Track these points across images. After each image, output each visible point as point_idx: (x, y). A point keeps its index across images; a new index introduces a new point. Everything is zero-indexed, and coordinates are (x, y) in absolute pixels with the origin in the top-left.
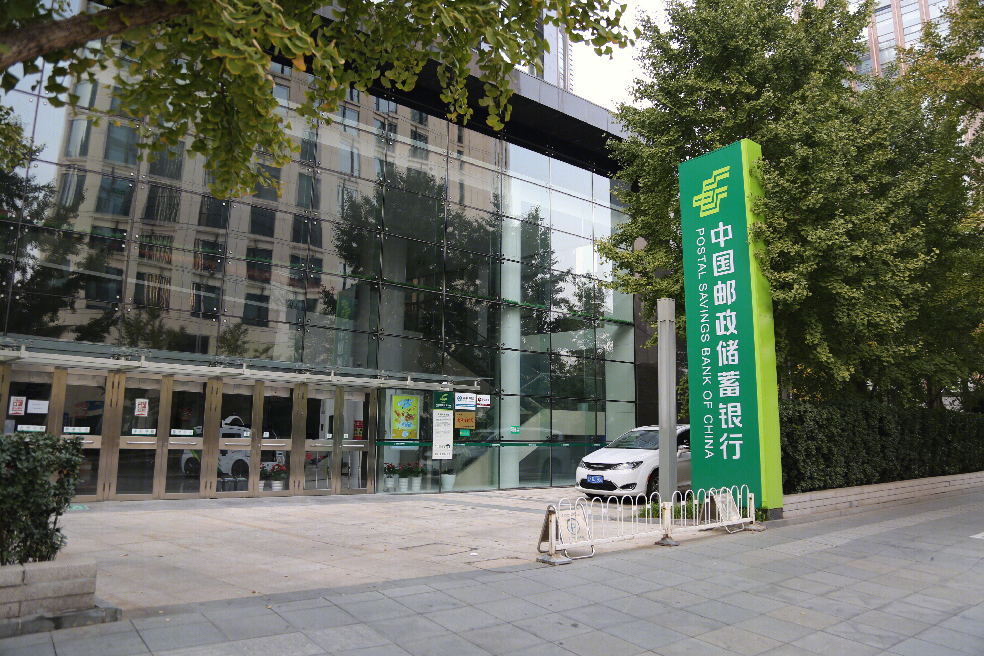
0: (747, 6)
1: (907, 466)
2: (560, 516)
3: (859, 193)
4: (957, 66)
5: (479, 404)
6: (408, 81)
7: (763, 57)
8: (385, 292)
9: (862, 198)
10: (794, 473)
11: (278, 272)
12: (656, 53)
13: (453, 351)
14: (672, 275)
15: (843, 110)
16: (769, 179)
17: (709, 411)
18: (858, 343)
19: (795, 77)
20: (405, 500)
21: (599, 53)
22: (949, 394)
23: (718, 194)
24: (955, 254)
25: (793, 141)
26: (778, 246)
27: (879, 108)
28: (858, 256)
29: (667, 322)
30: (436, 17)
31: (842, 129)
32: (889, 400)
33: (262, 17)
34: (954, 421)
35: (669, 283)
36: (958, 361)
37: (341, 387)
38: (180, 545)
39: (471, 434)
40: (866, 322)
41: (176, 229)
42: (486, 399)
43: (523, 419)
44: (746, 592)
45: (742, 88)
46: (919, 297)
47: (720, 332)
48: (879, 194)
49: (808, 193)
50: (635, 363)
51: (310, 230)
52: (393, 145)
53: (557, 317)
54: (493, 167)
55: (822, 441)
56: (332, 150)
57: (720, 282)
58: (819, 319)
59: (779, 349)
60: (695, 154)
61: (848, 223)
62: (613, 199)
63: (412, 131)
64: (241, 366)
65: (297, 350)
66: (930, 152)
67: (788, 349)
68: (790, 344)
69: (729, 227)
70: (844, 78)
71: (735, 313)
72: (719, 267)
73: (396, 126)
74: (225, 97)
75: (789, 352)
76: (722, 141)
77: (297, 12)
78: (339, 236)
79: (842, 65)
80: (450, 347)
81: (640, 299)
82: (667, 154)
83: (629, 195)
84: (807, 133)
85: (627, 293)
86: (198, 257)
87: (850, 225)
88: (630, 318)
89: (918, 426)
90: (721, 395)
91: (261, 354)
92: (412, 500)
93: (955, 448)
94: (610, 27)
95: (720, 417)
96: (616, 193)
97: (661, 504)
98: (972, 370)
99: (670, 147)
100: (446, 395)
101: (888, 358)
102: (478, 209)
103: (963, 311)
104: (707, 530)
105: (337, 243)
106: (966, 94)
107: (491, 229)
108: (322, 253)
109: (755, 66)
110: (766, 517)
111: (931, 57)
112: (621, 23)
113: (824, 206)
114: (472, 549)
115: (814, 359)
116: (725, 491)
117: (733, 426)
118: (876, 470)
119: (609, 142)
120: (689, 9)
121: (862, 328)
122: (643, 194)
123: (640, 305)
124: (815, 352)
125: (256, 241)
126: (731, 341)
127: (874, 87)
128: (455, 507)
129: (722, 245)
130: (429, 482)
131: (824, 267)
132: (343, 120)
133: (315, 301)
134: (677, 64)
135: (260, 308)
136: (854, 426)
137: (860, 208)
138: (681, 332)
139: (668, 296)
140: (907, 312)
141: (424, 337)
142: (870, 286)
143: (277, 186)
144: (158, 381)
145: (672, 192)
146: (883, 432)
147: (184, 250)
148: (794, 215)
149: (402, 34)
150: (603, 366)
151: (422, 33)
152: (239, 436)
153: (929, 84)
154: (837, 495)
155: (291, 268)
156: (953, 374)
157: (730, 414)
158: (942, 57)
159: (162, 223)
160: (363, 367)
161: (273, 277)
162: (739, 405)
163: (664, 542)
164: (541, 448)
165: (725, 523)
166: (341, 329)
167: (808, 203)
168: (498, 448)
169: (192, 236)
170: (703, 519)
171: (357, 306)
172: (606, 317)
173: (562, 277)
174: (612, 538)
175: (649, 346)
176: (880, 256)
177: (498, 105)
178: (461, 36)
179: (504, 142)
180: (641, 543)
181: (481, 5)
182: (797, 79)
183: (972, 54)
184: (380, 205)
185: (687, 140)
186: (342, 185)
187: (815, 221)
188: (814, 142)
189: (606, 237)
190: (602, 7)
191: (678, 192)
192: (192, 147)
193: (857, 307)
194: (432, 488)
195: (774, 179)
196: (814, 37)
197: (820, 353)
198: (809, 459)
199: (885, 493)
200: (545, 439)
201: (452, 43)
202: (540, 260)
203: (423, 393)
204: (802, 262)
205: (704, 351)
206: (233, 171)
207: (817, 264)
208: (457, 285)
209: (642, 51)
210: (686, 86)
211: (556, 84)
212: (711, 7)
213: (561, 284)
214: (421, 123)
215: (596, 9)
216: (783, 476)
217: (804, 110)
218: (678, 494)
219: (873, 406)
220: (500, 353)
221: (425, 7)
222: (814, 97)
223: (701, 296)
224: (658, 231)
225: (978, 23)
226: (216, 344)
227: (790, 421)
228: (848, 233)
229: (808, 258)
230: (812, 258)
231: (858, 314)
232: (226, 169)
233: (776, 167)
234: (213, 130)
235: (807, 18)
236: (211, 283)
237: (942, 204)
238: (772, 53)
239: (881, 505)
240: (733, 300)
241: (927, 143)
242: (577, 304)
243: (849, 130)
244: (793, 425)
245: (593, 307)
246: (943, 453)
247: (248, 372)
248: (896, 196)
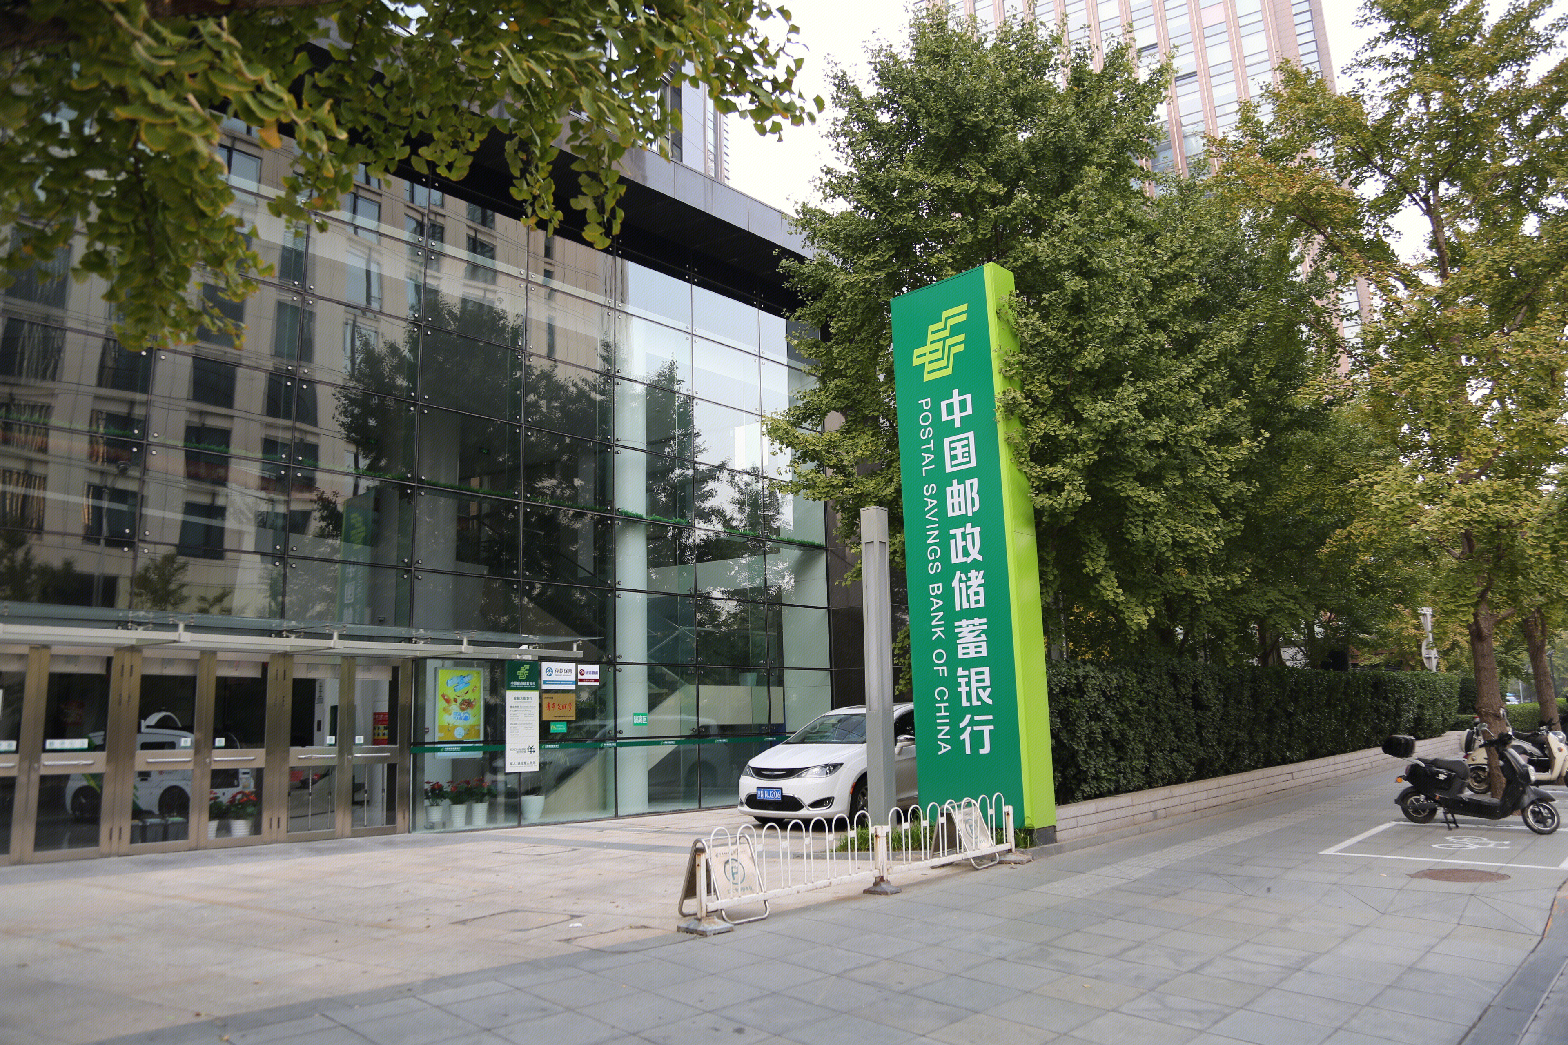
0: (991, 63)
1: (1233, 753)
2: (714, 856)
3: (1156, 347)
4: (1285, 168)
5: (581, 680)
6: (457, 164)
7: (1016, 141)
8: (424, 501)
9: (1160, 354)
10: (1072, 771)
11: (241, 468)
12: (855, 127)
13: (538, 595)
14: (882, 470)
15: (1132, 224)
16: (1026, 325)
17: (942, 681)
18: (1160, 571)
19: (1061, 173)
20: (462, 841)
21: (762, 131)
22: (1291, 643)
23: (950, 347)
24: (1292, 438)
25: (1061, 268)
26: (1041, 427)
27: (1182, 223)
28: (1156, 441)
29: (876, 544)
30: (501, 67)
31: (1131, 252)
32: (1206, 656)
33: (206, 55)
34: (1296, 684)
35: (878, 484)
36: (1299, 595)
37: (350, 659)
38: (62, 943)
39: (568, 728)
40: (1170, 541)
41: (56, 391)
42: (592, 671)
43: (653, 702)
44: (1003, 959)
45: (985, 186)
46: (1244, 501)
47: (957, 558)
48: (1185, 349)
49: (1083, 347)
50: (828, 609)
51: (295, 399)
52: (437, 260)
53: (705, 537)
54: (601, 299)
55: (1111, 721)
56: (336, 267)
57: (955, 482)
58: (1103, 536)
59: (1044, 584)
60: (916, 284)
61: (1141, 392)
62: (791, 352)
63: (469, 237)
64: (174, 627)
65: (274, 596)
66: (1254, 288)
67: (1058, 582)
68: (1061, 575)
69: (968, 397)
70: (1132, 176)
71: (979, 529)
72: (954, 457)
73: (442, 228)
74: (141, 181)
75: (1060, 586)
76: (955, 265)
77: (268, 45)
78: (346, 408)
79: (1129, 157)
80: (533, 588)
81: (834, 508)
82: (873, 284)
83: (815, 345)
84: (1080, 256)
85: (814, 500)
86: (97, 443)
87: (1144, 396)
88: (819, 538)
89: (1247, 693)
90: (961, 656)
91: (211, 605)
92: (472, 841)
93: (1299, 723)
94: (778, 93)
95: (959, 689)
96: (796, 342)
97: (871, 830)
98: (1319, 607)
99: (877, 274)
100: (527, 667)
101: (1202, 594)
102: (576, 366)
103: (1304, 521)
104: (943, 866)
105: (343, 419)
106: (1298, 208)
107: (599, 398)
108: (317, 435)
109: (1003, 153)
110: (1032, 841)
111: (1250, 153)
112: (795, 87)
113: (1107, 367)
114: (573, 917)
115: (1096, 597)
116: (969, 804)
117: (979, 703)
118: (1189, 762)
119: (784, 262)
120: (905, 62)
121: (1164, 549)
122: (838, 344)
123: (835, 517)
124: (1097, 586)
125: (201, 413)
126: (973, 571)
127: (1175, 192)
128: (545, 849)
129: (958, 424)
130: (502, 808)
131: (1108, 458)
132: (354, 218)
133: (306, 515)
134: (887, 146)
135: (208, 527)
136: (1157, 697)
137: (1159, 370)
138: (897, 559)
139: (876, 503)
140: (1227, 525)
141: (490, 572)
142: (1175, 486)
143: (234, 332)
144: (21, 657)
145: (881, 342)
146: (1198, 704)
147: (72, 431)
148: (1063, 380)
149: (447, 88)
150: (779, 614)
151: (480, 89)
152: (172, 746)
153: (1249, 191)
154: (1135, 802)
155: (264, 461)
156: (1292, 615)
157: (974, 685)
158: (1267, 153)
159: (32, 381)
160: (387, 625)
161: (232, 475)
162: (986, 670)
163: (878, 888)
164: (682, 747)
165: (970, 854)
166: (350, 563)
167: (1083, 362)
168: (613, 750)
169: (86, 405)
170: (937, 849)
171: (376, 522)
172: (783, 536)
173: (712, 474)
174: (795, 888)
175: (849, 583)
176: (1188, 442)
177: (601, 209)
178: (543, 96)
179: (618, 259)
180: (842, 893)
181: (573, 51)
182: (1065, 176)
183: (1303, 152)
184: (416, 358)
185: (903, 262)
186: (351, 322)
187: (1095, 389)
188: (1091, 269)
189: (781, 411)
190: (765, 61)
191: (891, 341)
192: (81, 263)
193: (1156, 517)
194: (506, 820)
195: (1033, 324)
196: (1088, 114)
197: (1105, 589)
198: (1093, 749)
199: (1204, 795)
200: (689, 733)
201: (529, 106)
202: (676, 448)
203: (488, 664)
204: (1077, 450)
205: (933, 588)
206: (156, 304)
207: (1098, 453)
208: (544, 488)
209: (833, 124)
210: (902, 180)
211: (702, 171)
212: (939, 61)
213: (711, 485)
214: (484, 223)
215: (756, 63)
216: (1055, 777)
217: (1076, 222)
218: (898, 812)
219: (1183, 665)
220: (614, 596)
221: (483, 49)
222: (1088, 203)
223: (926, 504)
224: (860, 402)
225: (1309, 109)
226: (129, 590)
227: (1064, 692)
228: (1141, 407)
229: (1085, 444)
230: (1090, 444)
231: (1158, 528)
232: (144, 301)
233: (1037, 307)
234: (121, 235)
235: (1078, 86)
236: (122, 484)
237: (1272, 364)
238: (1027, 135)
239: (1198, 814)
240: (976, 509)
241: (1250, 275)
242: (738, 516)
243: (1140, 254)
244: (1069, 698)
245: (762, 520)
246: (1282, 732)
247: (186, 638)
248: (1207, 353)
